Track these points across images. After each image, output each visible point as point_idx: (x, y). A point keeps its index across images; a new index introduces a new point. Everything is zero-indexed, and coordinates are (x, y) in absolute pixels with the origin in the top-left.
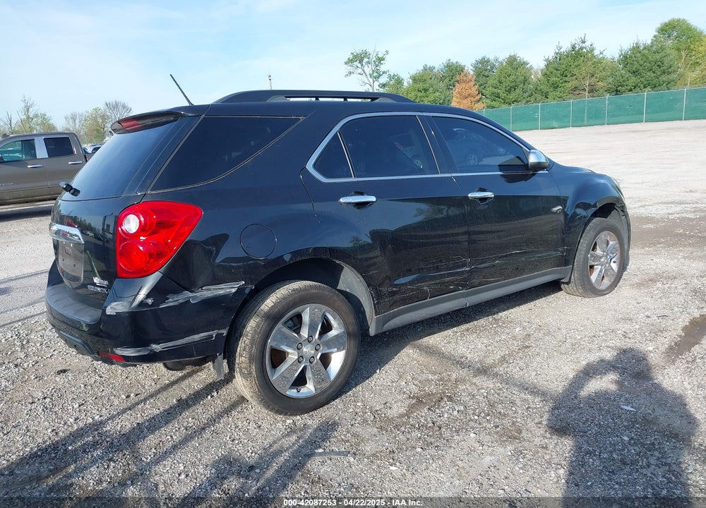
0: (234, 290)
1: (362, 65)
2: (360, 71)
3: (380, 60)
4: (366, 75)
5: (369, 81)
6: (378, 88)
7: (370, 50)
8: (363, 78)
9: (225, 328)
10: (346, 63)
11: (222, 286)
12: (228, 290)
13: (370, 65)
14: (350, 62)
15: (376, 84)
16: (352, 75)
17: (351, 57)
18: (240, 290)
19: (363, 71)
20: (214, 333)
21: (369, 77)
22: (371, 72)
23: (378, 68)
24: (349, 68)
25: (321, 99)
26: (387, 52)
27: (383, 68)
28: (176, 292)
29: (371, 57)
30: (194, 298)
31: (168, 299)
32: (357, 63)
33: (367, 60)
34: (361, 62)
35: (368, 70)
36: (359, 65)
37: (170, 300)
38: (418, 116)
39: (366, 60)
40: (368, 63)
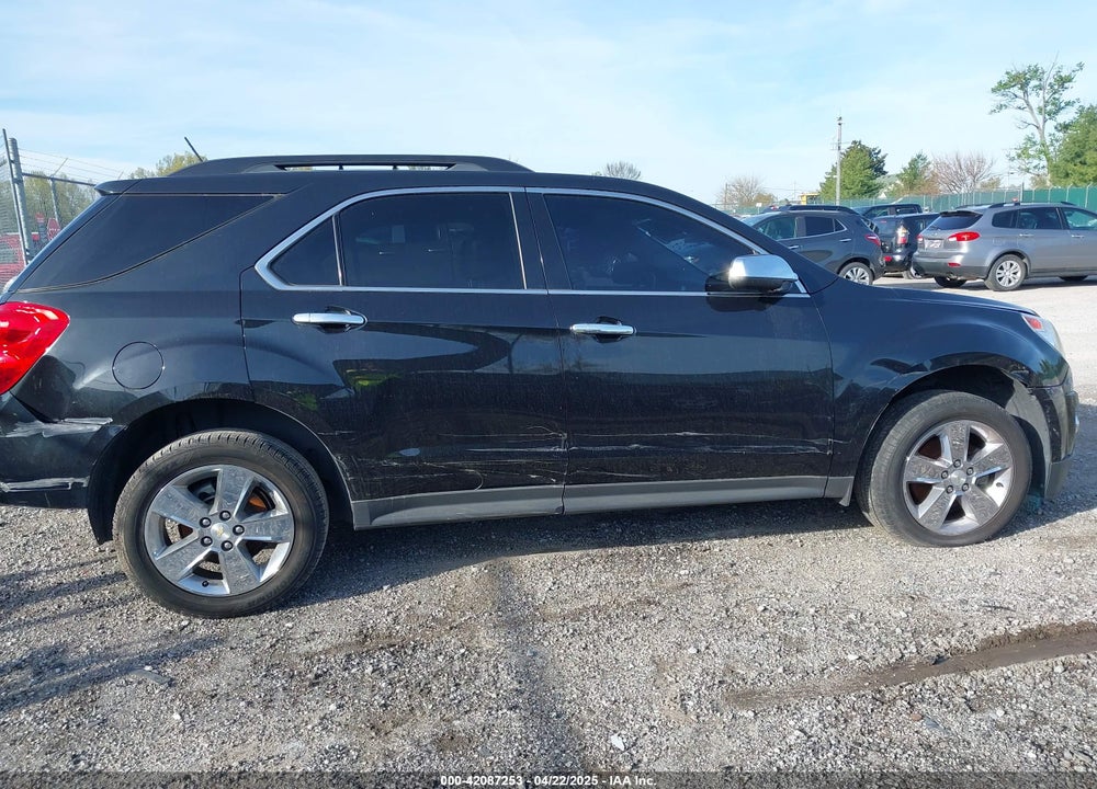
0: (96, 428)
1: (1026, 92)
2: (1020, 102)
3: (1063, 81)
4: (1031, 109)
5: (1036, 121)
6: (1054, 131)
7: (1044, 65)
8: (1026, 115)
9: (84, 477)
10: (993, 90)
11: (86, 420)
12: (89, 427)
13: (1041, 92)
14: (1001, 87)
15: (1050, 126)
16: (1004, 111)
17: (1005, 79)
18: (104, 429)
19: (1027, 102)
20: (70, 481)
21: (1036, 112)
22: (1042, 104)
23: (1056, 96)
24: (998, 99)
25: (346, 168)
26: (1081, 66)
27: (1066, 96)
28: (26, 421)
29: (1045, 76)
30: (47, 431)
31: (16, 427)
32: (1016, 90)
33: (1037, 83)
34: (1023, 87)
35: (1036, 100)
36: (1020, 93)
37: (19, 429)
38: (512, 193)
39: (1034, 83)
40: (1040, 87)
